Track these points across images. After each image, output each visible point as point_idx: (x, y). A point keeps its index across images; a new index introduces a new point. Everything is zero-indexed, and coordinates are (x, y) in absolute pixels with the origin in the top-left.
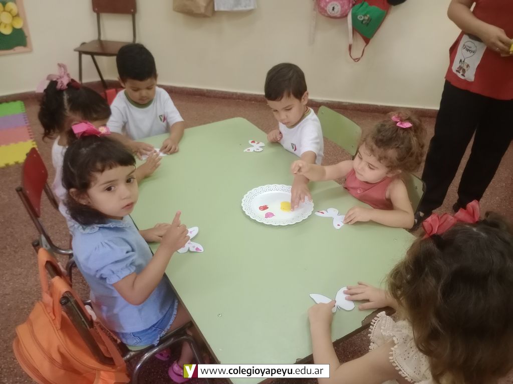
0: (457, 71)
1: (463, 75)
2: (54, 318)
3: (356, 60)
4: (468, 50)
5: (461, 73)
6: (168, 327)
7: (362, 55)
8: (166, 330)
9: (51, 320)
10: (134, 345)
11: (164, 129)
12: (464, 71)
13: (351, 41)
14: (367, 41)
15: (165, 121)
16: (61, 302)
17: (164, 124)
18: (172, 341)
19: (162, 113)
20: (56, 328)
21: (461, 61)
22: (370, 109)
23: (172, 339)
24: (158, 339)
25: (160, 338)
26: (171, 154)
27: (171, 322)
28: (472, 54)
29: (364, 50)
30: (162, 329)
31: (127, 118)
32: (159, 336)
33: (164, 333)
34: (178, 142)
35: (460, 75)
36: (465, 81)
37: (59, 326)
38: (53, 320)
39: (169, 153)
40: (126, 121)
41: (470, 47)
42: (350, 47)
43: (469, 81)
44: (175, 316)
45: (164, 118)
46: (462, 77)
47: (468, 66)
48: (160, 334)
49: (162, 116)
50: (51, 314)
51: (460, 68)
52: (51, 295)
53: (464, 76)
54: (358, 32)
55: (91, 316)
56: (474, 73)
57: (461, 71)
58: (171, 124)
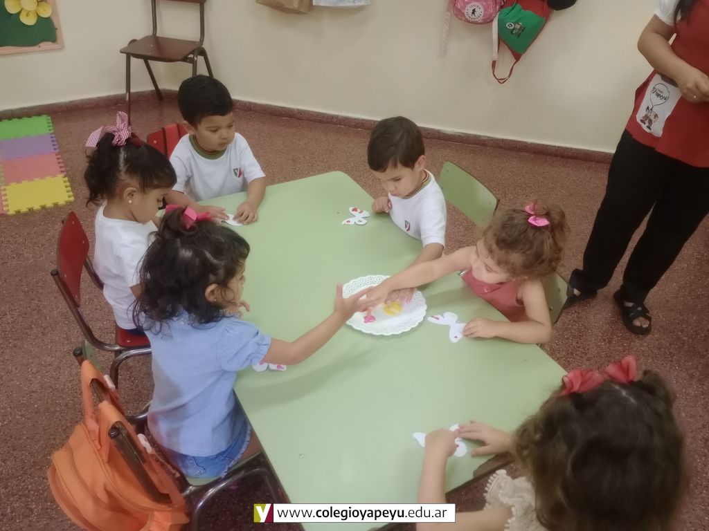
0: (641, 120)
1: (649, 127)
2: (99, 447)
3: (502, 81)
4: (658, 95)
5: (647, 124)
6: (239, 456)
7: (509, 76)
8: (236, 459)
9: (96, 451)
10: (197, 477)
11: (240, 186)
12: (650, 122)
13: (495, 56)
14: (517, 57)
15: (242, 176)
16: (110, 435)
17: (240, 180)
18: (242, 474)
19: (237, 166)
20: (103, 460)
21: (648, 108)
22: (516, 147)
23: (243, 472)
24: (226, 470)
25: (229, 469)
26: (248, 223)
27: (243, 450)
28: (663, 101)
29: (512, 69)
30: (232, 458)
31: (192, 172)
32: (227, 467)
33: (233, 463)
34: (258, 207)
35: (644, 127)
36: (650, 134)
37: (105, 458)
38: (98, 450)
39: (245, 223)
40: (190, 175)
41: (661, 92)
42: (494, 64)
43: (656, 135)
44: (248, 443)
45: (240, 173)
46: (647, 130)
47: (656, 116)
48: (229, 464)
49: (237, 169)
50: (96, 442)
51: (646, 117)
52: (98, 421)
53: (650, 129)
54: (507, 45)
55: (145, 448)
56: (663, 126)
57: (647, 122)
58: (249, 180)
